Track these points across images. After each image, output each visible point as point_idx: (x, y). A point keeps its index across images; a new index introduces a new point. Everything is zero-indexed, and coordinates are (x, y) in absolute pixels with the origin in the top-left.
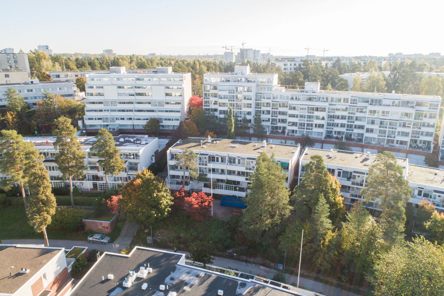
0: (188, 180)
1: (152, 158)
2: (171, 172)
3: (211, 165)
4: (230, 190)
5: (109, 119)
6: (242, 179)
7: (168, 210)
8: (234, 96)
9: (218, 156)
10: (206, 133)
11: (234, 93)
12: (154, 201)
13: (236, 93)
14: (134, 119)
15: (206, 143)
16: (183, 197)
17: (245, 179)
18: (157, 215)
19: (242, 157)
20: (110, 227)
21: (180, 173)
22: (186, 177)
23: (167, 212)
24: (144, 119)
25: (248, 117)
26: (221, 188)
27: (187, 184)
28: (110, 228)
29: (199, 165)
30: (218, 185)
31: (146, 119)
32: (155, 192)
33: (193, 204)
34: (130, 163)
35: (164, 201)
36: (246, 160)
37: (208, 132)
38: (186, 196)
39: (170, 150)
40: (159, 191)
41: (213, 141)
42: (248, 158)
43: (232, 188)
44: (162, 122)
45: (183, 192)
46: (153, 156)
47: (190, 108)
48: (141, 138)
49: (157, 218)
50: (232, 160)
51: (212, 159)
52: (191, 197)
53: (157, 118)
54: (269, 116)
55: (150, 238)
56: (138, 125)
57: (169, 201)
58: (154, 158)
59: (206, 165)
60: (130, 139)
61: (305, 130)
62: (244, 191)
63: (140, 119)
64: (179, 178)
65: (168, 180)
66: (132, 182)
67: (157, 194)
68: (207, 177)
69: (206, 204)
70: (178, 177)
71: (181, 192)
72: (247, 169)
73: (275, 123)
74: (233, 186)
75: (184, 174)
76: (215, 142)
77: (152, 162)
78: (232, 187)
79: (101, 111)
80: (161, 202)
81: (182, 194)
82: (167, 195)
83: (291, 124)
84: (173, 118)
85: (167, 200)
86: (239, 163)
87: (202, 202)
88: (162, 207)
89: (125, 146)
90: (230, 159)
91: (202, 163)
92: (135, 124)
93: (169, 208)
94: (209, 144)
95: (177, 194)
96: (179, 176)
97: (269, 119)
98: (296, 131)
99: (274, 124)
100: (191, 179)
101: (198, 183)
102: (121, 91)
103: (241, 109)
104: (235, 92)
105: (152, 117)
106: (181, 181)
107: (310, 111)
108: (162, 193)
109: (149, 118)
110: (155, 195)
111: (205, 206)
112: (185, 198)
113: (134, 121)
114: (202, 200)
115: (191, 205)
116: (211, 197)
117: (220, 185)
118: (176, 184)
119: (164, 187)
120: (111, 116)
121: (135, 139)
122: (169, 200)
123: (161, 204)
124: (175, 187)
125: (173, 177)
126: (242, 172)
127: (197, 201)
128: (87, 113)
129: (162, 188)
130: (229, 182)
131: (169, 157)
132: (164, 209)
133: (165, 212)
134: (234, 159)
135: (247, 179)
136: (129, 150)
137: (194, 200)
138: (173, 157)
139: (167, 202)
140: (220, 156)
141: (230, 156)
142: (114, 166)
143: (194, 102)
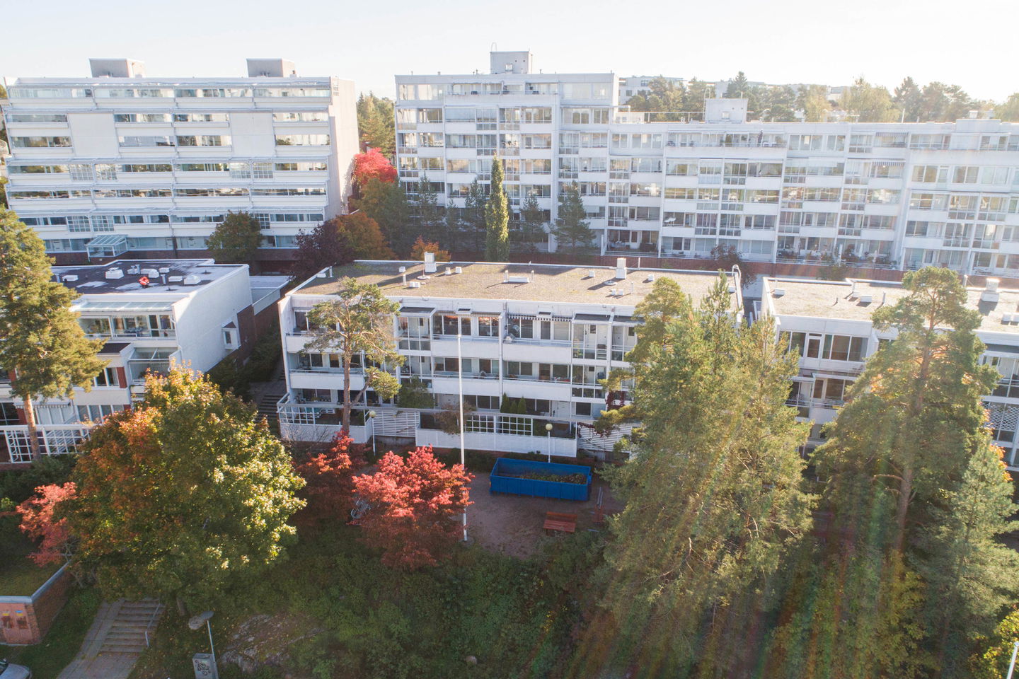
0: (363, 407)
1: (228, 335)
2: (298, 380)
3: (443, 348)
4: (521, 433)
5: (90, 220)
6: (558, 392)
7: (281, 533)
8: (494, 136)
9: (466, 315)
10: (415, 248)
11: (494, 127)
12: (219, 500)
13: (502, 128)
14: (176, 219)
15: (421, 273)
16: (346, 474)
17: (570, 391)
18: (235, 560)
19: (557, 314)
20: (34, 618)
21: (331, 381)
22: (354, 394)
23: (279, 543)
24: (210, 219)
25: (543, 203)
26: (487, 427)
27: (357, 418)
28: (33, 621)
29: (401, 347)
30: (476, 418)
31: (217, 219)
32: (219, 465)
33: (388, 504)
34: (142, 353)
35: (263, 498)
36: (574, 321)
37: (422, 243)
38: (356, 469)
39: (292, 300)
40: (240, 458)
41: (441, 269)
42: (579, 316)
43: (528, 428)
44: (268, 227)
45: (343, 452)
46: (231, 325)
47: (355, 187)
48: (188, 268)
49: (233, 574)
50: (520, 328)
51: (447, 325)
52: (378, 475)
53: (252, 215)
54: (603, 201)
55: (205, 662)
56: (191, 238)
57: (286, 495)
58: (234, 334)
59: (426, 346)
60: (145, 271)
61: (718, 236)
62: (572, 437)
63: (196, 220)
64: (329, 400)
65: (286, 409)
66: (114, 425)
67: (226, 473)
68: (430, 390)
69: (445, 498)
70: (324, 395)
71: (335, 454)
72: (576, 354)
73: (621, 220)
74: (532, 417)
75: (347, 381)
76: (449, 271)
77: (228, 346)
78: (528, 421)
79: (62, 194)
80: (251, 502)
81: (341, 461)
82: (276, 473)
83: (672, 220)
84: (305, 214)
85: (280, 494)
86: (545, 335)
87: (427, 493)
88: (253, 525)
89: (121, 291)
90: (510, 321)
91: (409, 339)
92: (178, 234)
93: (289, 523)
94: (429, 277)
95: (321, 463)
96: (328, 392)
97: (602, 209)
98: (688, 241)
99: (618, 224)
100: (373, 398)
101: (399, 413)
102: (127, 130)
103: (517, 179)
104: (498, 123)
105: (235, 212)
106: (337, 410)
107: (731, 177)
108: (255, 465)
109: (225, 213)
110: (219, 476)
111: (441, 507)
112: (355, 479)
113: (176, 225)
114: (426, 482)
115: (379, 506)
116: (460, 468)
117: (483, 419)
118: (319, 421)
119: (263, 440)
120: (97, 210)
121: (167, 270)
122: (289, 490)
123: (250, 510)
124: (311, 432)
125: (307, 395)
126: (557, 367)
127: (406, 488)
128: (12, 201)
129: (252, 443)
130: (511, 404)
131: (286, 324)
132: (267, 533)
133: (269, 545)
134: (528, 323)
135: (576, 392)
136: (133, 304)
137: (391, 485)
138: (302, 323)
139: (277, 502)
140: (474, 313)
141: (512, 311)
142: (49, 362)
143: (366, 166)
